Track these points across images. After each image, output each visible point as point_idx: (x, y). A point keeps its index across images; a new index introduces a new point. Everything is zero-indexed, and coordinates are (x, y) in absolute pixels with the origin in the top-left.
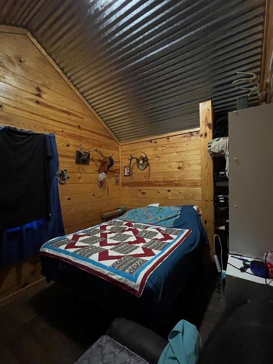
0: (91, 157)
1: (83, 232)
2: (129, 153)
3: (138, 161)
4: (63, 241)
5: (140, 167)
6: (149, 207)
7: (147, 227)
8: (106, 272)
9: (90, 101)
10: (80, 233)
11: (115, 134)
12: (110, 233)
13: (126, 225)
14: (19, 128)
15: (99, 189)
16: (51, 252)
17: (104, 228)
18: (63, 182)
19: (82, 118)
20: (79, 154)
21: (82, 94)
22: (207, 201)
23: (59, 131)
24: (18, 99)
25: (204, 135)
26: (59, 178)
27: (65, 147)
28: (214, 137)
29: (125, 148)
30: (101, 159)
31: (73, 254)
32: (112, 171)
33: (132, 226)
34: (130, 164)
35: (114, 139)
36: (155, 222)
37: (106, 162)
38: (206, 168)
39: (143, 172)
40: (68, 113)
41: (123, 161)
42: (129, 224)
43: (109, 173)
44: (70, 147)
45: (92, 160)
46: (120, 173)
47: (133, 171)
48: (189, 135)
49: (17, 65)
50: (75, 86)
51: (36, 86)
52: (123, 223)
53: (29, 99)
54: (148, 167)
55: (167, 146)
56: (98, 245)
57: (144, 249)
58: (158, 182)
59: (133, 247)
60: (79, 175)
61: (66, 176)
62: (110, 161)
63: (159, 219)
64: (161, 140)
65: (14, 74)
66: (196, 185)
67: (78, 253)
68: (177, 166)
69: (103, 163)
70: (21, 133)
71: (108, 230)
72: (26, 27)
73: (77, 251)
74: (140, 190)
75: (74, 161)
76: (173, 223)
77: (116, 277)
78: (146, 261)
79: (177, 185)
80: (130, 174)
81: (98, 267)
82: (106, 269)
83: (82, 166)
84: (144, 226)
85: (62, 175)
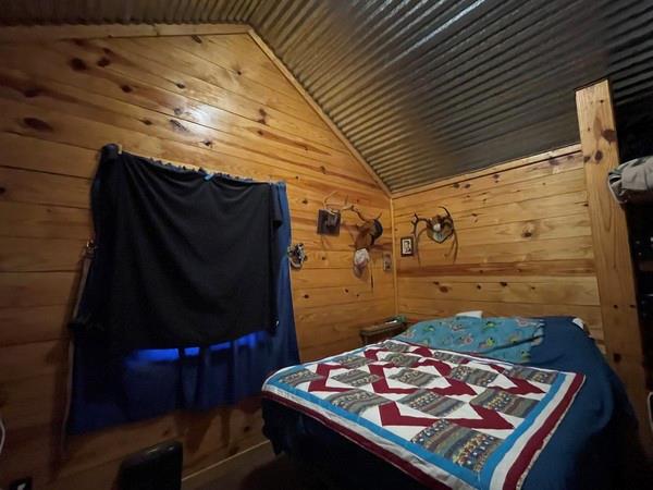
0: (342, 221)
1: (333, 360)
2: (411, 211)
3: (430, 226)
4: (301, 374)
5: (435, 237)
6: (458, 318)
7: (467, 361)
8: (405, 454)
9: (340, 125)
10: (329, 361)
11: (382, 179)
12: (388, 366)
13: (416, 352)
14: (233, 176)
15: (357, 279)
16: (283, 394)
17: (371, 355)
18: (296, 266)
19: (327, 154)
20: (323, 216)
21: (327, 113)
22: (616, 307)
23: (292, 179)
24: (234, 130)
25: (593, 158)
26: (290, 259)
27: (301, 206)
28: (623, 158)
29: (402, 202)
30: (360, 225)
31: (327, 404)
32: (380, 247)
33: (430, 355)
34: (414, 232)
35: (380, 188)
36: (481, 351)
37: (368, 230)
38: (608, 230)
39: (441, 246)
40: (305, 147)
41: (399, 227)
42: (423, 351)
43: (374, 250)
44: (309, 205)
45: (344, 225)
46: (392, 250)
47: (420, 244)
48: (548, 165)
49: (233, 79)
50: (316, 101)
51: (259, 108)
52: (407, 348)
53: (249, 129)
54: (453, 237)
55: (493, 191)
56: (369, 388)
57: (478, 408)
58: (478, 265)
59: (449, 403)
60: (323, 253)
61: (302, 256)
62: (377, 229)
63: (490, 343)
64: (480, 180)
65: (230, 92)
66: (573, 272)
67: (336, 402)
68: (522, 229)
69: (363, 232)
70: (236, 183)
71: (382, 360)
72: (248, 22)
73: (334, 398)
74: (437, 283)
75: (315, 228)
76: (525, 354)
77: (430, 469)
78: (496, 439)
79: (521, 272)
80: (413, 252)
81: (384, 440)
82: (403, 446)
83: (327, 237)
84: (460, 357)
85: (296, 253)
